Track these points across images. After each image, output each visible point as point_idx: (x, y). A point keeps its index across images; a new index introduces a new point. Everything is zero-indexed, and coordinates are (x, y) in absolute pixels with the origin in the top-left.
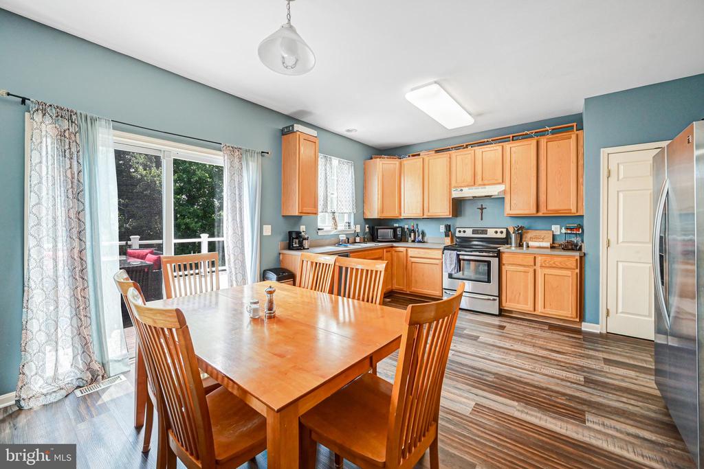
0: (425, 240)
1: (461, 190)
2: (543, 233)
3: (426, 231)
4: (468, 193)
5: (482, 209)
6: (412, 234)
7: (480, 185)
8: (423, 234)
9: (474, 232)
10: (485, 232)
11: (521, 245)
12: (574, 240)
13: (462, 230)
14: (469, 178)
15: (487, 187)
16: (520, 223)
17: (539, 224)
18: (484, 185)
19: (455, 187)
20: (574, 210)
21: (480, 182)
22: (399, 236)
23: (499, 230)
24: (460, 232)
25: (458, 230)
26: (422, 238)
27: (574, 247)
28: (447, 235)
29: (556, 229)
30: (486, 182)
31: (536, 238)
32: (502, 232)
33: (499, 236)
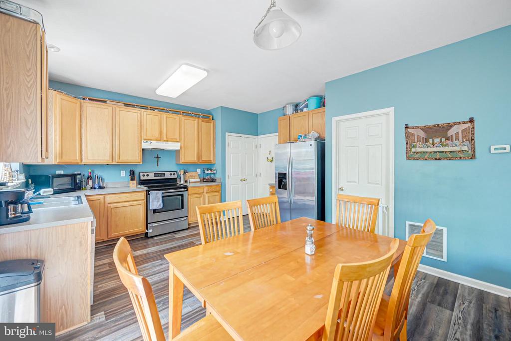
0: (106, 185)
1: (151, 143)
2: (194, 174)
3: (105, 177)
4: (155, 145)
5: (158, 157)
6: (90, 181)
7: (164, 141)
8: (103, 180)
9: (156, 175)
10: (164, 175)
11: (186, 182)
12: (213, 176)
13: (146, 174)
14: (157, 135)
15: (169, 143)
16: (186, 168)
17: (193, 168)
18: (168, 141)
19: (145, 139)
20: (212, 160)
21: (165, 139)
22: (78, 185)
23: (172, 173)
24: (144, 176)
25: (141, 174)
26: (102, 183)
27: (214, 180)
28: (132, 179)
29: (199, 171)
30: (169, 140)
31: (192, 177)
32: (174, 174)
33: (173, 177)
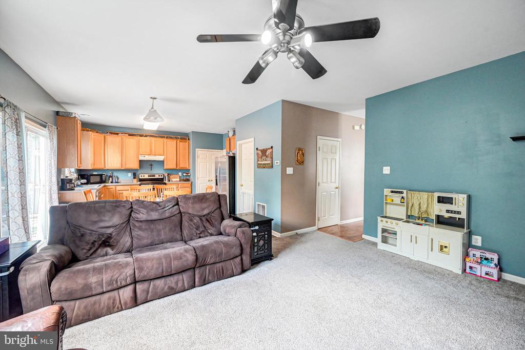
0: (119, 181)
1: (145, 156)
2: (176, 176)
3: (119, 177)
4: (147, 158)
5: (151, 165)
6: (111, 178)
8: (118, 178)
9: (149, 176)
10: (154, 176)
11: (169, 181)
12: (188, 177)
13: (143, 175)
14: (148, 150)
15: (157, 156)
16: (169, 172)
17: (174, 172)
19: (141, 155)
20: (187, 167)
21: (154, 154)
22: (104, 180)
23: (160, 175)
25: (140, 175)
26: (118, 180)
27: (188, 180)
28: (134, 178)
29: (180, 174)
30: (157, 154)
31: (175, 178)
33: (160, 177)
